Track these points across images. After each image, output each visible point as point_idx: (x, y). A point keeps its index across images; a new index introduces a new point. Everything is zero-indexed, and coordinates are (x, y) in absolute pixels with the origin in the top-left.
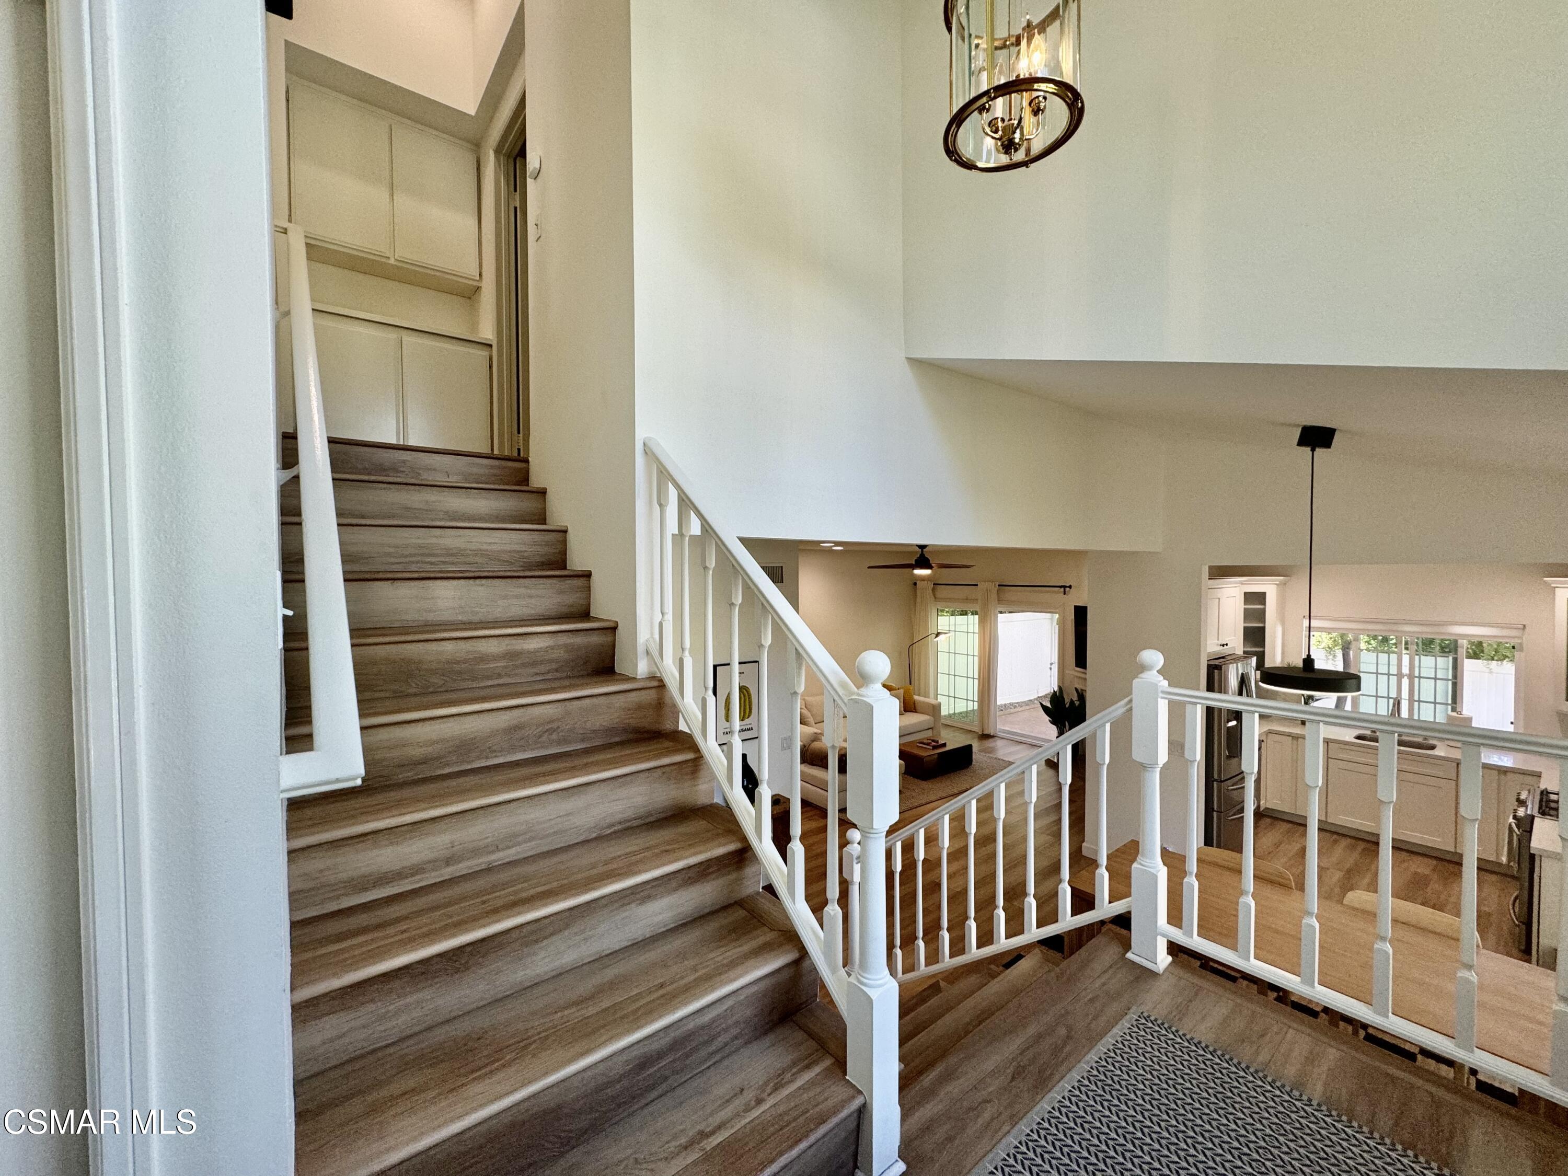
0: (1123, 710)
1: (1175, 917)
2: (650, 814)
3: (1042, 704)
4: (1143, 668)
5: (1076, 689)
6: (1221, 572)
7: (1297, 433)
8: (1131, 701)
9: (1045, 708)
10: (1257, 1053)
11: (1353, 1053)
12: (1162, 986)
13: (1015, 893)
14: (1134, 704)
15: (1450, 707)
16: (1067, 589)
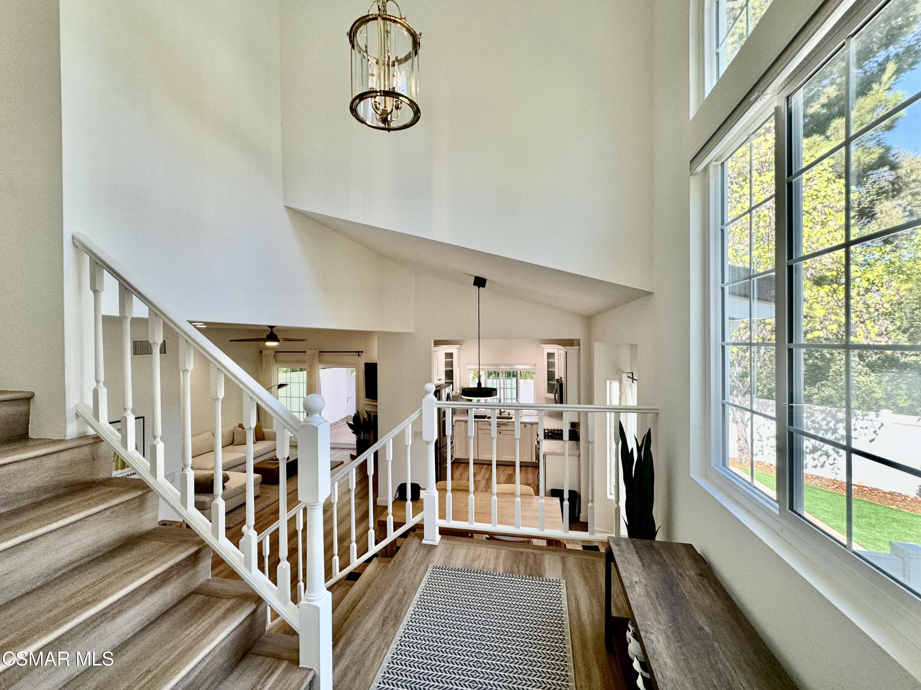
0: (418, 415)
2: (98, 550)
3: (347, 423)
4: (426, 393)
5: (366, 411)
6: (438, 343)
7: (473, 279)
8: (421, 410)
9: (350, 425)
10: (480, 563)
11: (508, 548)
12: (439, 551)
13: (344, 538)
14: (423, 412)
16: (360, 353)
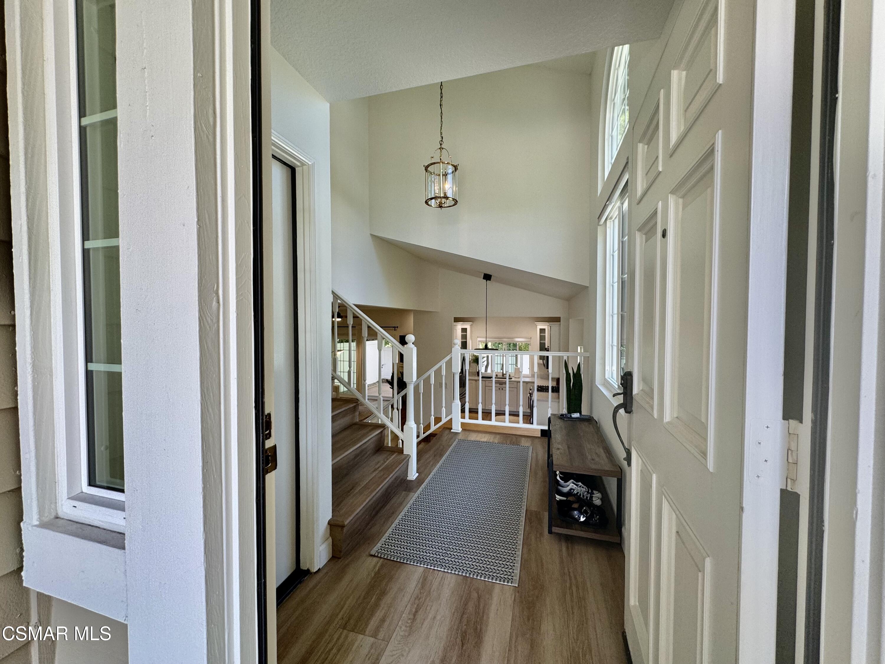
0: (449, 358)
1: (463, 417)
4: (455, 344)
6: (457, 320)
7: (483, 275)
8: (451, 355)
12: (460, 435)
15: (515, 365)
16: (396, 328)
